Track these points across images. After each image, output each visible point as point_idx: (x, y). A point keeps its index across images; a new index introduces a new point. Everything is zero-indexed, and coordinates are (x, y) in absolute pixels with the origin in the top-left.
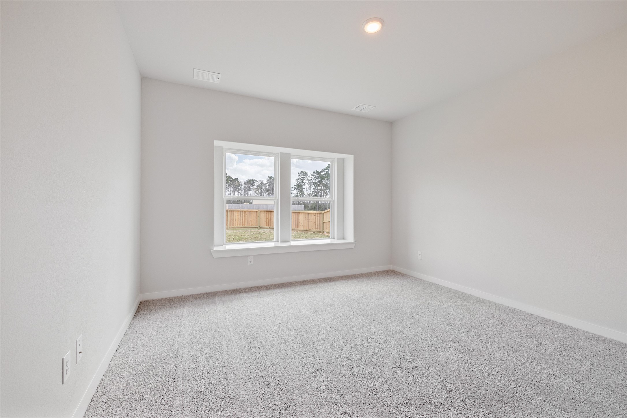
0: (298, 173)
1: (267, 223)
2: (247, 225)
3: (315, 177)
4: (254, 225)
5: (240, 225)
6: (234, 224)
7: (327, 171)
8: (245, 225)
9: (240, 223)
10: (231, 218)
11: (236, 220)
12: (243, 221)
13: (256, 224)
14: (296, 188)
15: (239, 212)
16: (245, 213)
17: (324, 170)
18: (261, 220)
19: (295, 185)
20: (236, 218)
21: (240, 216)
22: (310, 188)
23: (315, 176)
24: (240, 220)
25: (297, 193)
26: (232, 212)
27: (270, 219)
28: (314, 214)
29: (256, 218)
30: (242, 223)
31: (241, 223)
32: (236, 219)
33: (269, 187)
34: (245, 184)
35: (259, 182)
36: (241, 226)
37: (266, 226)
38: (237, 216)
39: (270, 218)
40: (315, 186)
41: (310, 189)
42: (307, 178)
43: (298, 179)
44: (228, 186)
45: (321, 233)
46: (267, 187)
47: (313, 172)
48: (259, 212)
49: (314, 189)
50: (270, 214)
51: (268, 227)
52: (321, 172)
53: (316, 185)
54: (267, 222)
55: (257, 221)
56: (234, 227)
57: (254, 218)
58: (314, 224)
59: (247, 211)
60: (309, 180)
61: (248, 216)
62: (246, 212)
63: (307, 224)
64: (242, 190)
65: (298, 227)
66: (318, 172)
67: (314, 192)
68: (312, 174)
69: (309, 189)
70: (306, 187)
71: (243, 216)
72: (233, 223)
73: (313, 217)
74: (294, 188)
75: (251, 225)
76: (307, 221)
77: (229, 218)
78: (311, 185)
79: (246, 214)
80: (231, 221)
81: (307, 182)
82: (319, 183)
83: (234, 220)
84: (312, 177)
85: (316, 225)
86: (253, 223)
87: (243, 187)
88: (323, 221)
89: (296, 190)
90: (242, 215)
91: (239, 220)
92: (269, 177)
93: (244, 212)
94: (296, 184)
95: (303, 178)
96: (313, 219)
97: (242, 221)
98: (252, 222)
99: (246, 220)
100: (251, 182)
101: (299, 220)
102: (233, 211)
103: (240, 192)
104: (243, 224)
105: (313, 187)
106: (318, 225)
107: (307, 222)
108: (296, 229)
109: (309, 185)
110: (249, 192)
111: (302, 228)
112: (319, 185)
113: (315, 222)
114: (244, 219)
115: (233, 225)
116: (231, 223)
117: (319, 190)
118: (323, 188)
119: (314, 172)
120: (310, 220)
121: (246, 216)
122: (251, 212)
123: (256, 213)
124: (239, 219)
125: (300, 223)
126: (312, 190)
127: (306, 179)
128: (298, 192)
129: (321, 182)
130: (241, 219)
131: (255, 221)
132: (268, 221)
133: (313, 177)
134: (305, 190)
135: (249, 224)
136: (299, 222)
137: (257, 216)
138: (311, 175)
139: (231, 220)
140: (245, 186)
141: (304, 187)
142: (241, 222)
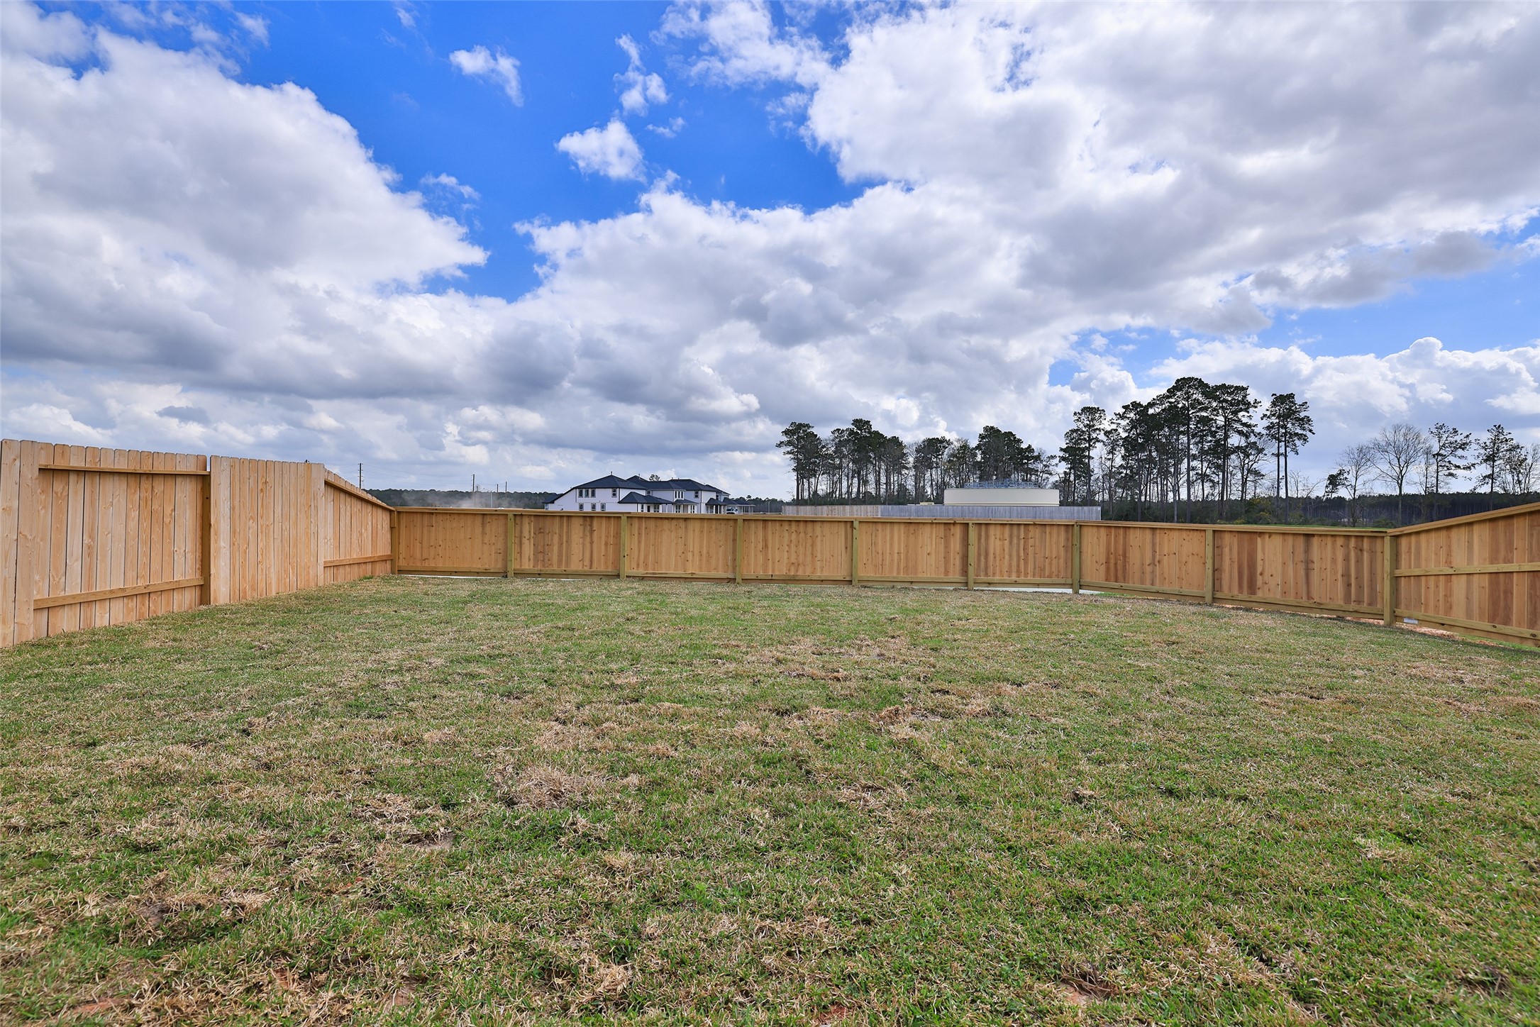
0: (1075, 414)
1: (1108, 569)
2: (1034, 576)
3: (1128, 421)
4: (1057, 576)
5: (1009, 572)
6: (990, 571)
7: (1171, 400)
8: (1026, 574)
9: (1010, 566)
10: (979, 548)
11: (998, 559)
12: (1018, 561)
13: (1066, 572)
14: (1063, 459)
15: (1007, 528)
16: (1026, 532)
17: (1161, 399)
18: (1083, 557)
19: (1061, 449)
20: (995, 551)
21: (1011, 542)
22: (1110, 456)
23: (1128, 418)
24: (1010, 556)
25: (1068, 471)
26: (983, 528)
27: (1125, 556)
28: (1340, 541)
29: (1067, 551)
30: (1018, 566)
31: (1014, 568)
32: (998, 552)
33: (982, 458)
34: (918, 451)
35: (956, 443)
36: (1014, 578)
37: (1106, 580)
38: (998, 543)
39: (1121, 553)
40: (1126, 450)
41: (1112, 460)
42: (1102, 427)
43: (1073, 431)
44: (874, 458)
45: (1382, 622)
46: (979, 458)
47: (1124, 407)
48: (1076, 529)
49: (1124, 458)
50: (1125, 538)
51: (1117, 585)
52: (1151, 405)
53: (1131, 446)
54: (1112, 565)
55: (1069, 564)
56: (990, 579)
57: (1058, 551)
58: (1340, 583)
59: (1035, 524)
60: (1107, 433)
61: (1037, 544)
62: (1031, 528)
63: (1302, 579)
64: (907, 468)
65: (1252, 588)
66: (1140, 405)
67: (1125, 468)
68: (1119, 414)
69: (1109, 459)
70: (1098, 452)
71: (1018, 544)
72: (986, 568)
73: (1334, 553)
74: (1058, 459)
75: (1047, 574)
76: (1301, 568)
77: (973, 551)
78: (1113, 449)
79: (1031, 535)
80: (979, 560)
81: (1102, 437)
82: (1140, 441)
83: (991, 556)
84: (1119, 421)
85: (1349, 585)
86: (1054, 569)
87: (911, 459)
88: (1392, 572)
89: (1063, 462)
90: (1015, 541)
91: (1007, 557)
92: (986, 429)
93: (1022, 527)
94: (1064, 446)
95: (1088, 426)
96: (1334, 560)
97: (1015, 559)
98: (1050, 564)
99: (1031, 557)
100: (933, 446)
101: (1259, 563)
102: (987, 524)
103: (903, 472)
104: (1018, 572)
105: (1123, 452)
106: (1360, 587)
107: (1302, 572)
108: (1244, 596)
109: (1109, 448)
110: (928, 475)
111: (1276, 595)
112: (1142, 448)
113: (1346, 575)
114: (1022, 554)
115: (986, 575)
116: (979, 566)
117: (1142, 461)
118: (1154, 454)
119: (1126, 407)
120: (1316, 566)
121: (1031, 542)
122: (1048, 529)
123: (1067, 532)
124: (1007, 550)
125: (1267, 574)
126: (1119, 461)
127: (1099, 430)
128: (1070, 469)
129: (1148, 437)
130: (1014, 553)
131: (1062, 561)
132: (1112, 561)
133: (1124, 423)
134: (1094, 465)
135: (1042, 569)
136: (1259, 570)
137: (1070, 544)
138: (1115, 417)
139: (979, 555)
140: (916, 457)
141: (1092, 453)
142: (1014, 563)
